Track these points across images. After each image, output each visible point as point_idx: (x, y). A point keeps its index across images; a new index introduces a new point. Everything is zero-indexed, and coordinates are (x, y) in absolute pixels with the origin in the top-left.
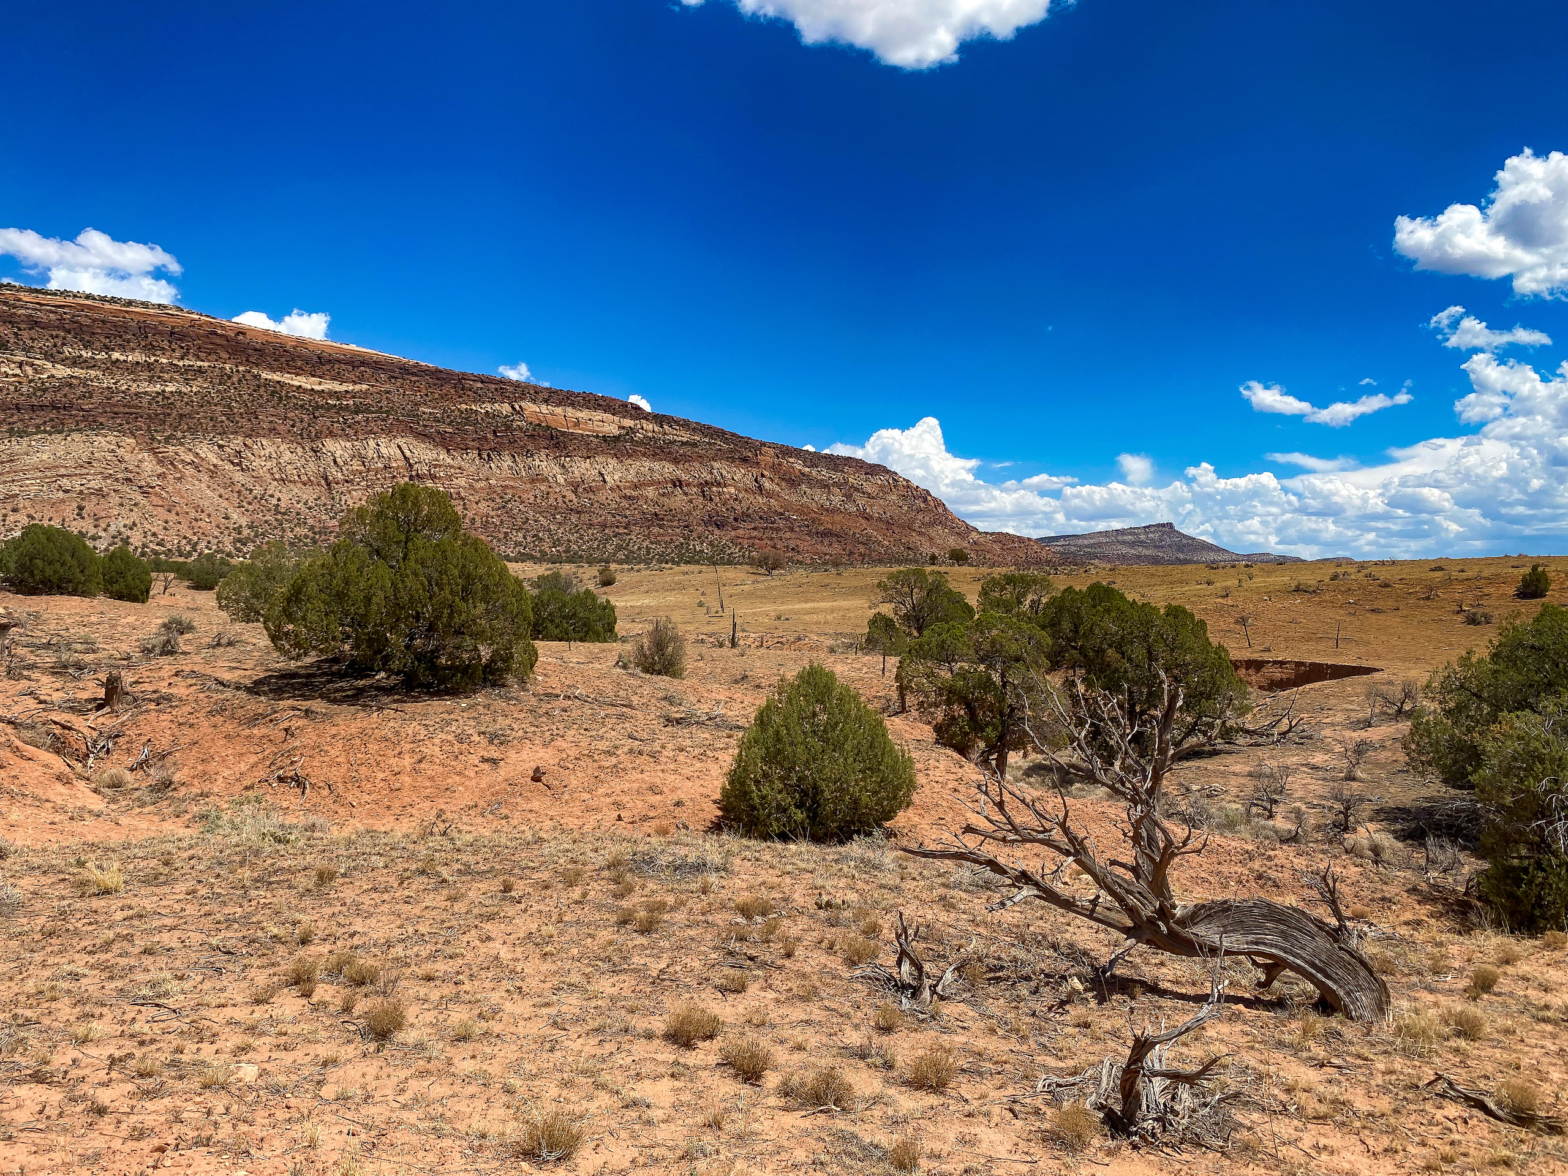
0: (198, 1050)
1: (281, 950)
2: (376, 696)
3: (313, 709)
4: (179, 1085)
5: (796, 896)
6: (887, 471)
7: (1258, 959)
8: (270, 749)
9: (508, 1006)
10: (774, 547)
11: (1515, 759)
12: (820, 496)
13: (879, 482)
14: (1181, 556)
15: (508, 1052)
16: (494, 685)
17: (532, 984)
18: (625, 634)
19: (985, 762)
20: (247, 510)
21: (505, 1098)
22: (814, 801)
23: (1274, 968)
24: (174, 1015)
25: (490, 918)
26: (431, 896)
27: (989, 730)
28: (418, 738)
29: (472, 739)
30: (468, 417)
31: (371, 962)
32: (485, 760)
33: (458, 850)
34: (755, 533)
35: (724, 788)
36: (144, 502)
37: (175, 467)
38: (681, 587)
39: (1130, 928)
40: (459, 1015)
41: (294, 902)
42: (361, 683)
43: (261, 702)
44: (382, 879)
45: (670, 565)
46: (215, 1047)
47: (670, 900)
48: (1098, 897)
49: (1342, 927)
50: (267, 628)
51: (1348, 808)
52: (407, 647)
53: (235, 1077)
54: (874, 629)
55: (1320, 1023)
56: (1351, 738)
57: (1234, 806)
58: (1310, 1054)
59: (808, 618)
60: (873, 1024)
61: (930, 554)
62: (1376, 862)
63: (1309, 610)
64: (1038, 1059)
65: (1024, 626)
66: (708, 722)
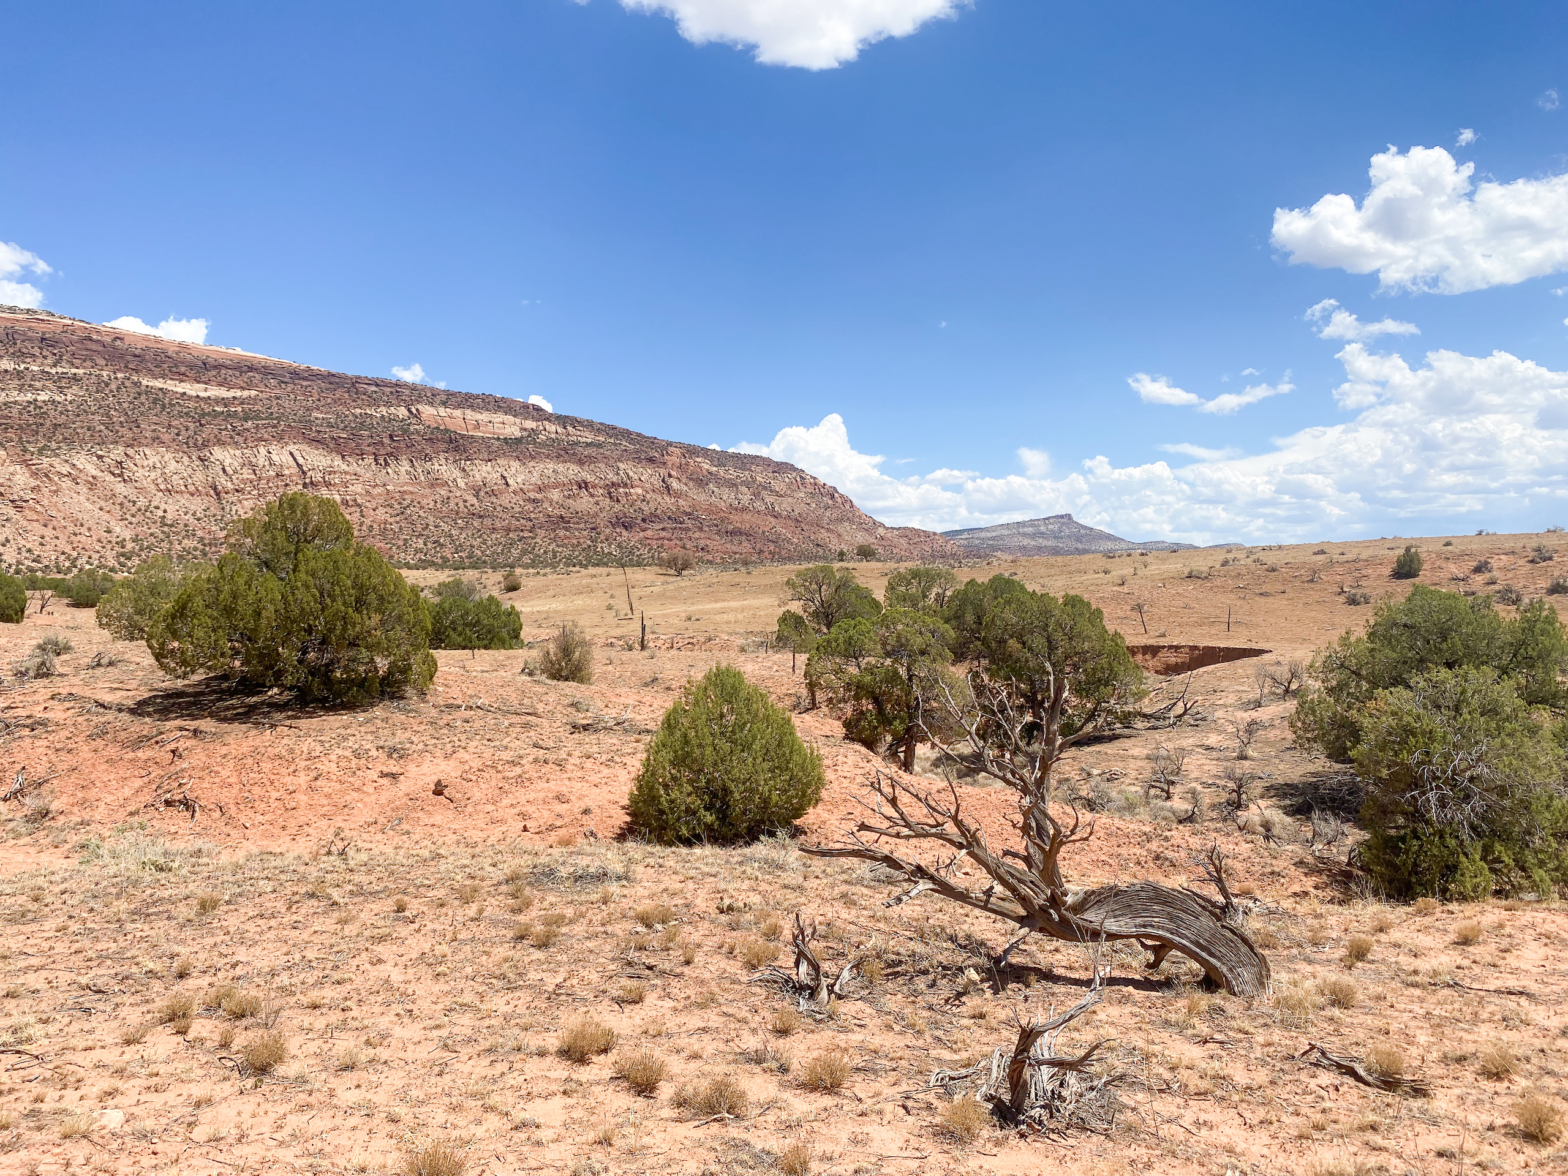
0: (61, 1097)
1: (157, 986)
2: (269, 712)
3: (202, 728)
4: (37, 1137)
5: (698, 901)
6: (794, 469)
7: (1149, 942)
8: (156, 772)
9: (398, 1031)
10: (684, 547)
11: (1390, 734)
12: (728, 495)
13: (787, 480)
14: (1080, 546)
15: (395, 1079)
16: (392, 697)
17: (423, 1005)
18: (531, 640)
19: (893, 755)
20: (131, 523)
21: (390, 1127)
22: (725, 803)
23: (1161, 949)
24: (36, 1062)
25: (382, 939)
26: (321, 920)
27: (897, 723)
28: (313, 754)
29: (370, 754)
30: (363, 423)
31: (254, 992)
32: (383, 775)
33: (351, 871)
34: (663, 534)
35: (631, 794)
36: (18, 516)
37: (50, 479)
38: (590, 590)
39: (1023, 917)
40: (345, 1044)
41: (173, 933)
42: (254, 699)
43: (146, 723)
44: (269, 905)
45: (577, 568)
46: (79, 1093)
47: (569, 912)
48: (992, 888)
49: (1229, 904)
50: (150, 647)
51: (1240, 787)
52: (300, 662)
53: (98, 1124)
54: (783, 627)
55: (1204, 1000)
56: (1242, 718)
57: (1133, 789)
58: (1195, 1032)
59: (718, 618)
60: (770, 1027)
61: (838, 550)
62: (1267, 838)
63: (1201, 596)
64: (933, 1053)
65: (928, 620)
66: (615, 728)
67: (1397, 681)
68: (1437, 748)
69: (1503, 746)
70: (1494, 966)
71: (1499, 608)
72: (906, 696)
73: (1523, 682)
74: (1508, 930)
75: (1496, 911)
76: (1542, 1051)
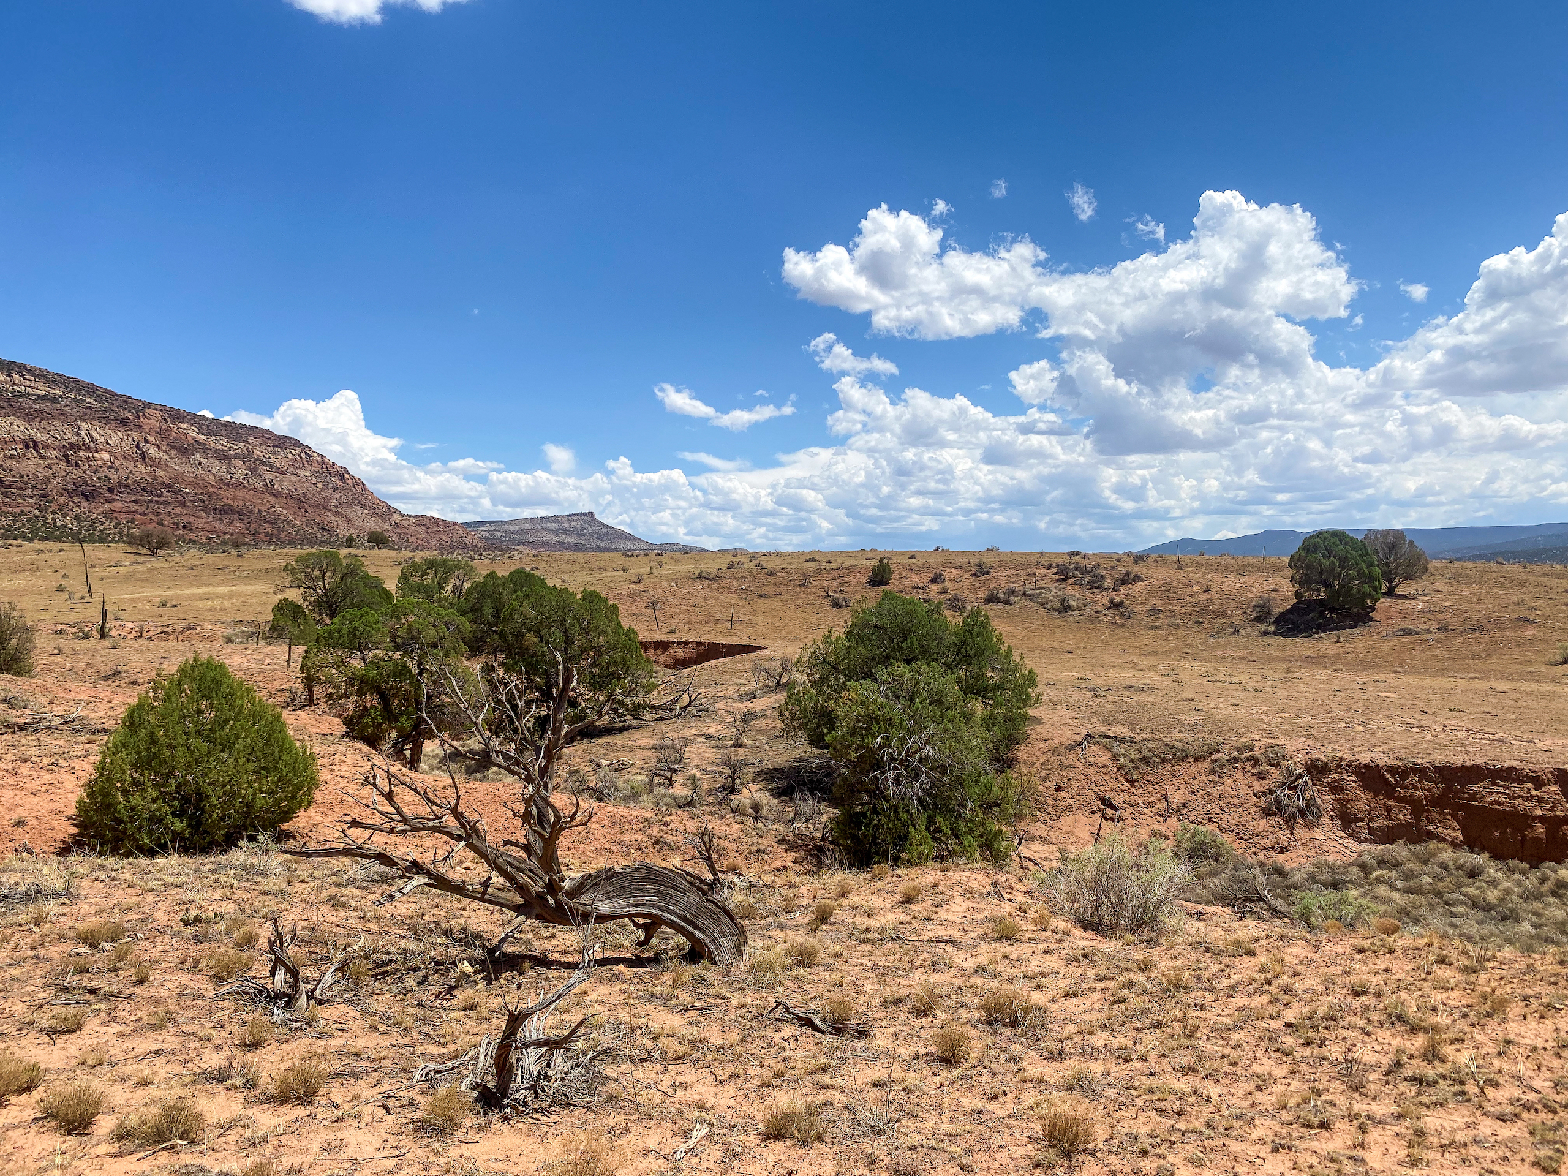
5: (158, 915)
6: (300, 445)
7: (641, 921)
10: (161, 523)
11: (859, 721)
12: (218, 468)
13: (290, 456)
14: (601, 544)
19: (397, 753)
22: (199, 808)
23: (650, 929)
27: (403, 719)
34: (135, 507)
35: (80, 802)
38: (35, 568)
39: (520, 906)
45: (19, 541)
48: (490, 878)
49: (716, 880)
51: (734, 772)
54: (279, 616)
55: (687, 971)
56: (739, 709)
57: (639, 777)
58: (677, 1002)
59: (200, 604)
60: (237, 1042)
61: (347, 535)
62: (756, 819)
63: (709, 595)
64: (420, 1049)
65: (443, 611)
66: (62, 726)
67: (869, 675)
68: (896, 733)
69: (946, 730)
70: (929, 919)
71: (948, 613)
72: (416, 690)
73: (963, 676)
74: (941, 888)
75: (933, 873)
76: (959, 988)
